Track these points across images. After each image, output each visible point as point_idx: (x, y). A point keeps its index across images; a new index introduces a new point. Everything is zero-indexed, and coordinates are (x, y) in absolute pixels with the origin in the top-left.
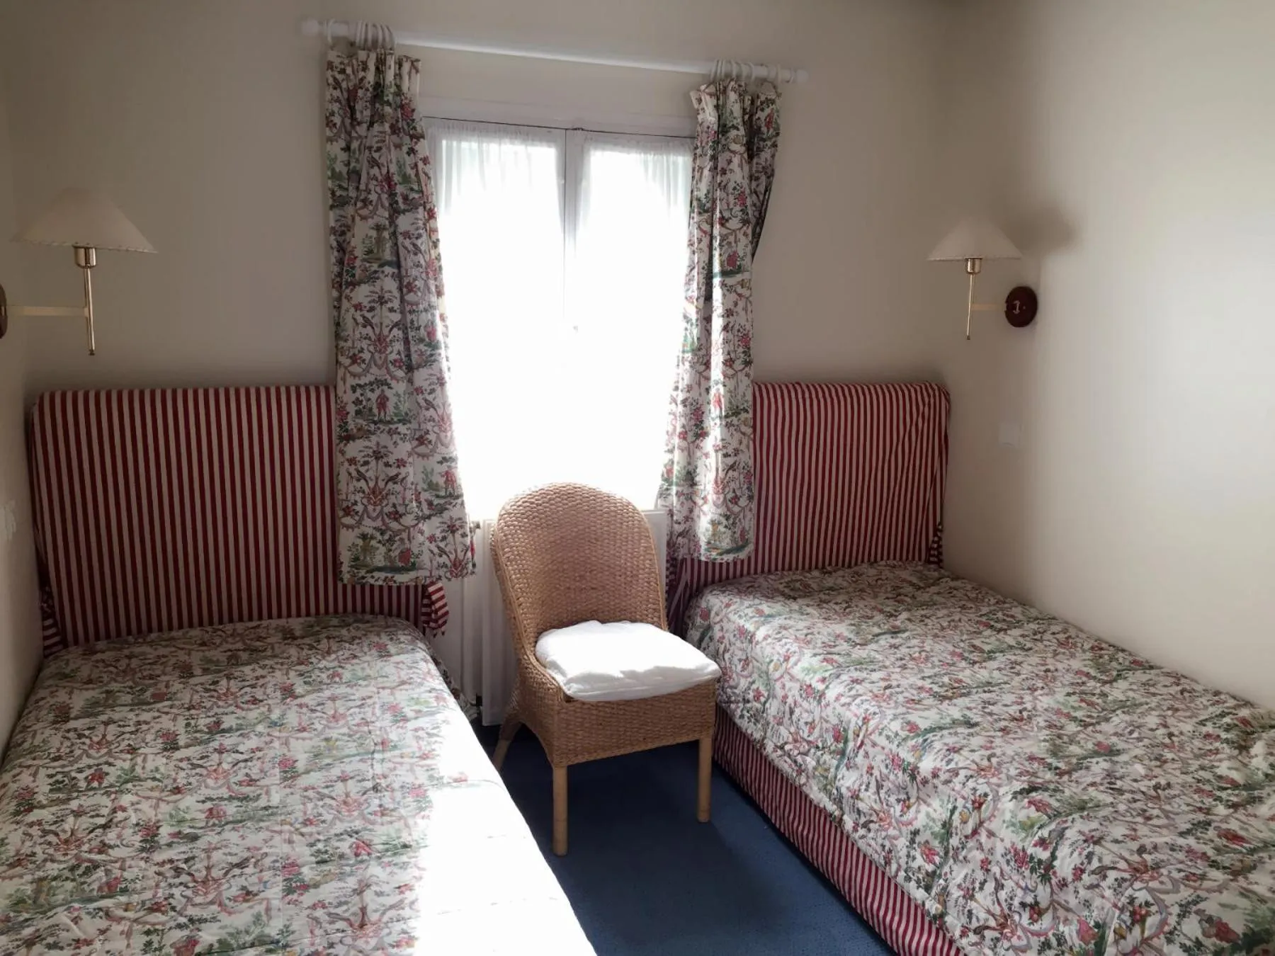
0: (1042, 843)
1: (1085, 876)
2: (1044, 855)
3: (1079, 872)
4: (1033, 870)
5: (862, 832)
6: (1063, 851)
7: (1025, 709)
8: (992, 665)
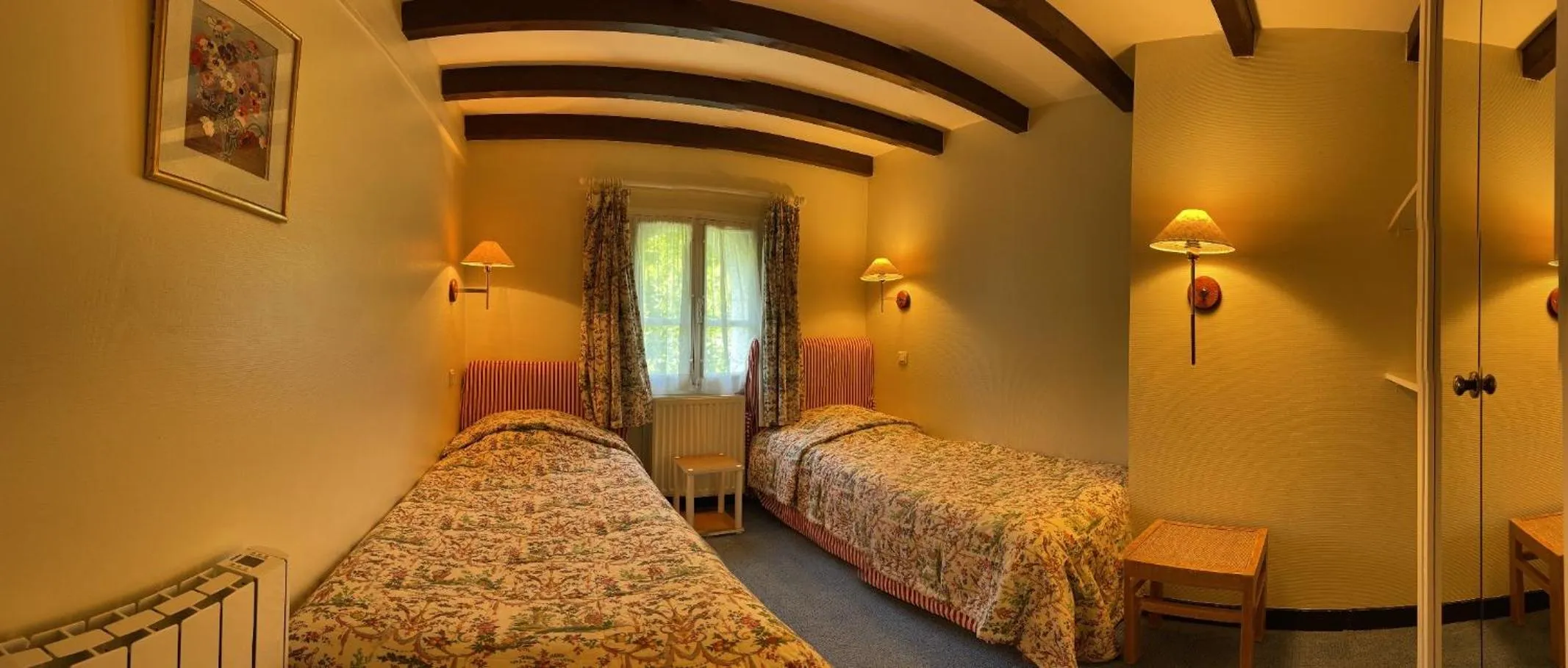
0: (907, 522)
1: (928, 531)
2: (910, 526)
3: (925, 531)
4: (906, 534)
5: (835, 529)
6: (917, 524)
7: (897, 460)
8: (882, 442)
